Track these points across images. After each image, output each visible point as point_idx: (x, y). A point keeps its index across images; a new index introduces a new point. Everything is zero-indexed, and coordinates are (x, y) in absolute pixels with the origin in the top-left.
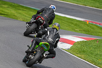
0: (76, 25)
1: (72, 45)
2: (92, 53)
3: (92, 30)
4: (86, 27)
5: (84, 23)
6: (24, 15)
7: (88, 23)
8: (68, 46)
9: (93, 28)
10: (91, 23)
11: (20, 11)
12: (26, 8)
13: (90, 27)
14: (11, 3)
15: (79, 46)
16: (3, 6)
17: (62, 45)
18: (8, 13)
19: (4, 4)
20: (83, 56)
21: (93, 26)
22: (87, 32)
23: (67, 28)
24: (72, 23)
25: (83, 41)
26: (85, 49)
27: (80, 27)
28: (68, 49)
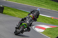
0: (46, 19)
1: (44, 30)
2: (55, 34)
3: (55, 22)
4: (52, 21)
5: (51, 18)
6: (19, 14)
7: (53, 18)
8: (42, 30)
9: (55, 21)
10: (54, 18)
11: (17, 12)
12: (20, 11)
13: (54, 20)
14: (12, 8)
15: (48, 30)
16: (8, 9)
17: (39, 30)
18: (11, 13)
19: (9, 9)
20: (50, 36)
21: (56, 20)
22: (52, 23)
23: (42, 21)
24: (44, 19)
25: (50, 28)
26: (51, 32)
27: (49, 21)
28: (42, 32)
